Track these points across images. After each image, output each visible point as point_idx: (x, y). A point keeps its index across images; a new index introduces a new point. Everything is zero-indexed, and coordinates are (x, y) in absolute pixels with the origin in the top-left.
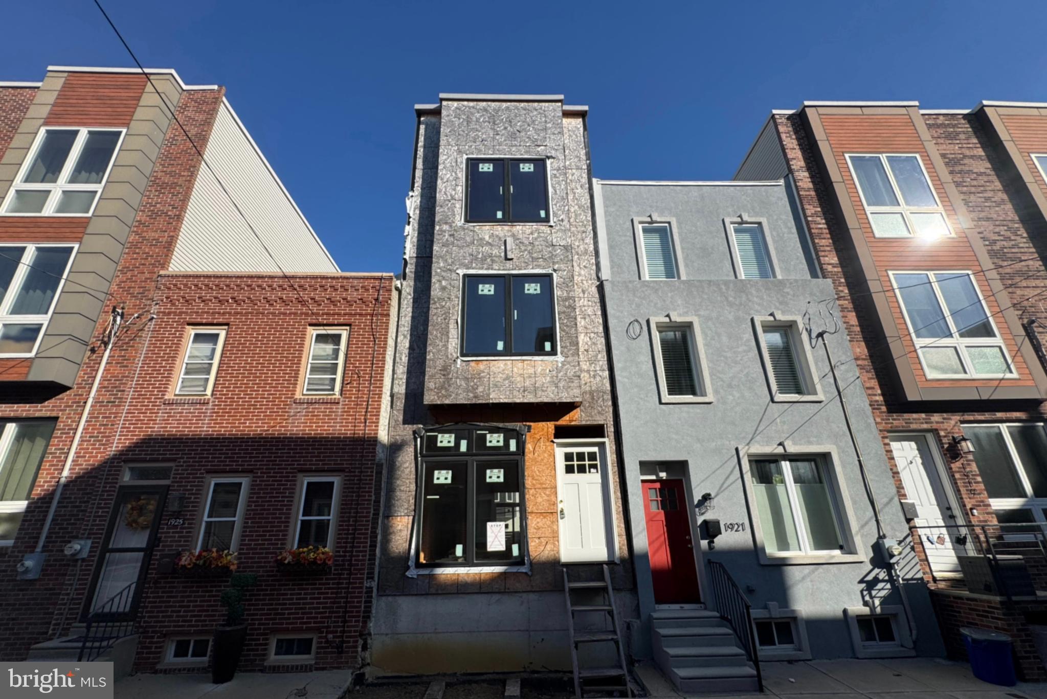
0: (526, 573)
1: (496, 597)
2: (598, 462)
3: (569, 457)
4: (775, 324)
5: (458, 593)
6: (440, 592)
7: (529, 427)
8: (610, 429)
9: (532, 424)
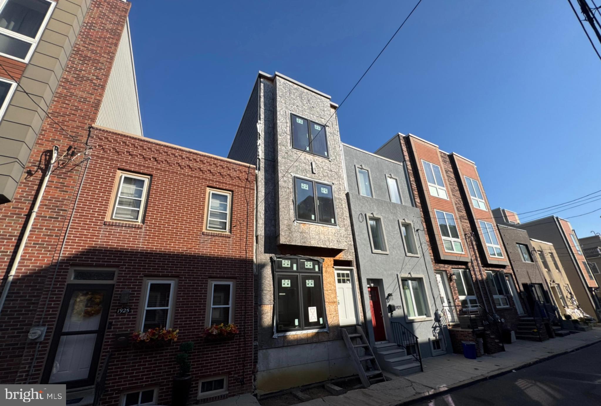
0: (327, 332)
1: (314, 345)
2: (350, 278)
3: (339, 275)
4: (405, 224)
5: (297, 345)
6: (289, 345)
7: (324, 259)
8: (355, 263)
9: (324, 258)
